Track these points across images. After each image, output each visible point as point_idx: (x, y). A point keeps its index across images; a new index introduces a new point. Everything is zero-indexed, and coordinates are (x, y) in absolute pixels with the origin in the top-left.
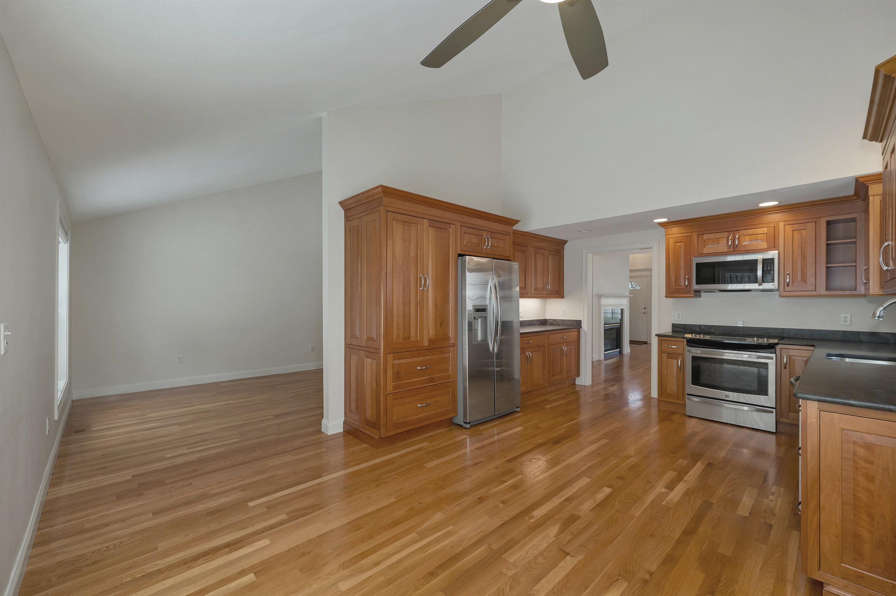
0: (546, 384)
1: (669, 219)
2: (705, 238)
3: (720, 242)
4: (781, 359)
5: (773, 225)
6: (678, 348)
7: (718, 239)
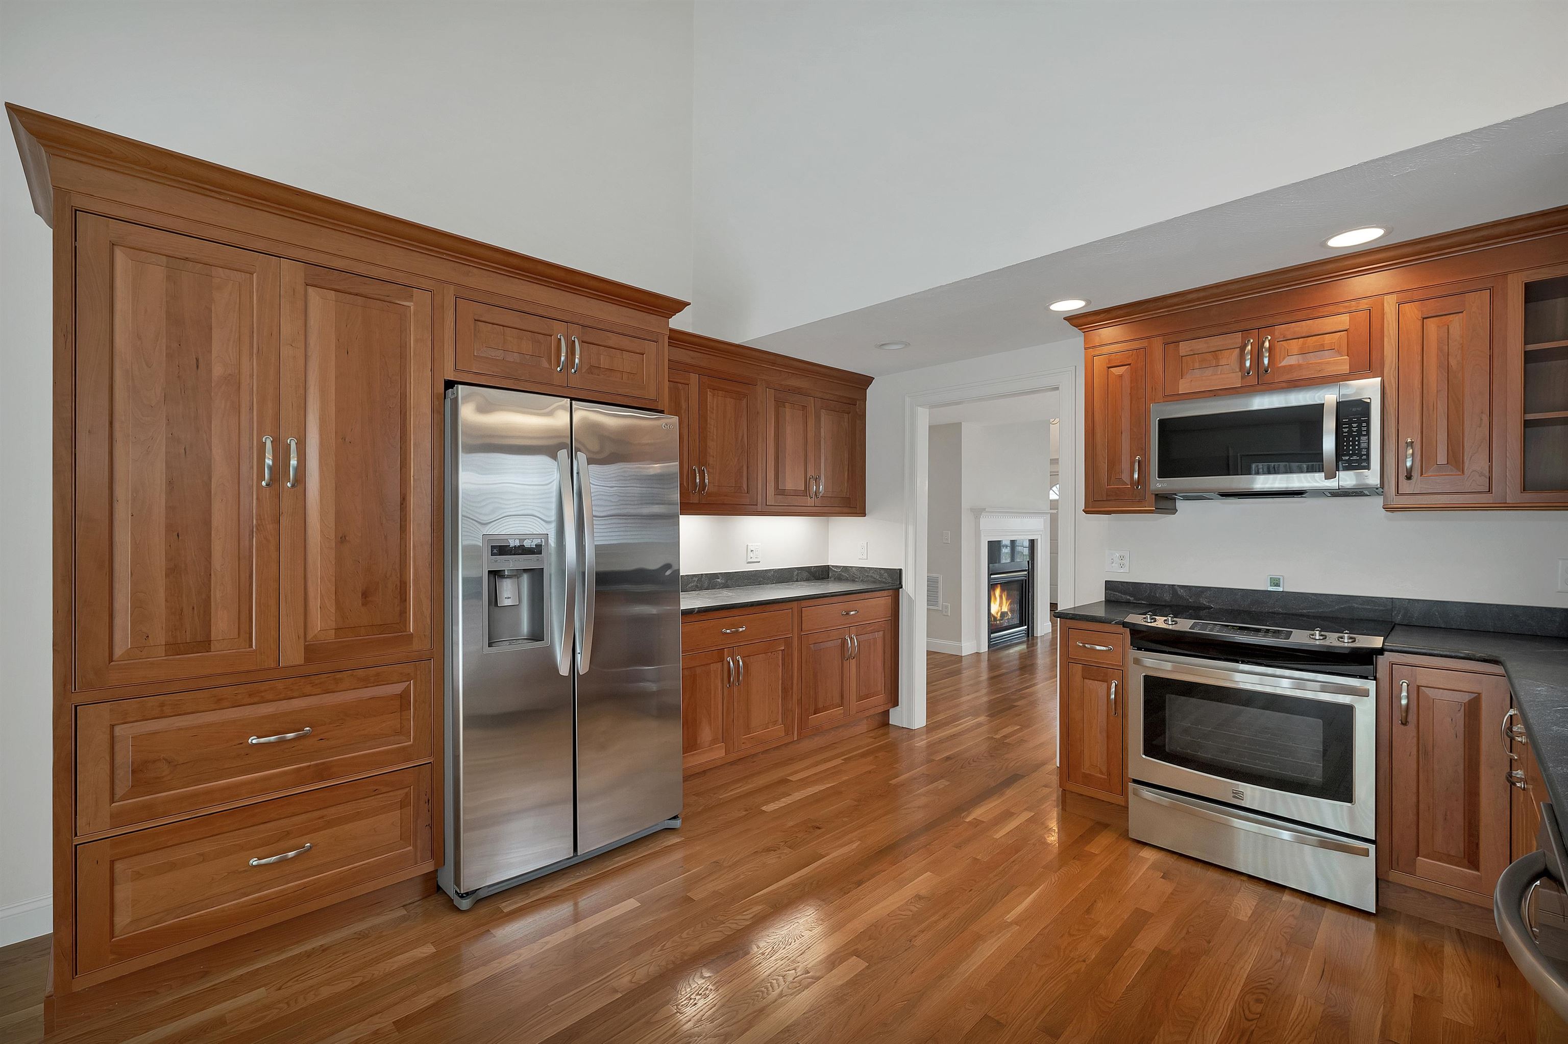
0: (793, 734)
1: (1089, 302)
2: (1182, 352)
3: (1223, 362)
4: (1393, 697)
5: (1366, 306)
6: (1109, 650)
7: (1215, 353)
